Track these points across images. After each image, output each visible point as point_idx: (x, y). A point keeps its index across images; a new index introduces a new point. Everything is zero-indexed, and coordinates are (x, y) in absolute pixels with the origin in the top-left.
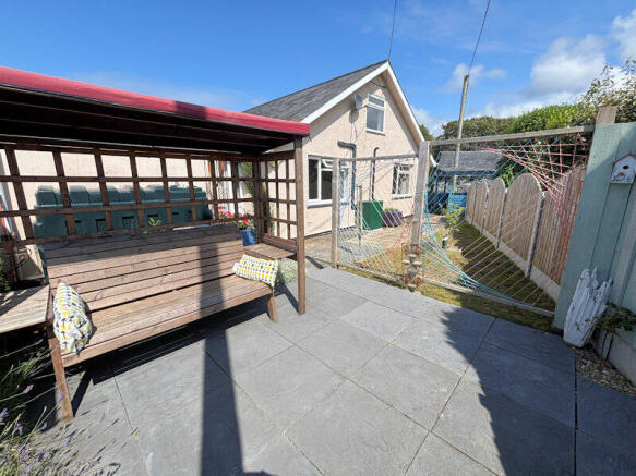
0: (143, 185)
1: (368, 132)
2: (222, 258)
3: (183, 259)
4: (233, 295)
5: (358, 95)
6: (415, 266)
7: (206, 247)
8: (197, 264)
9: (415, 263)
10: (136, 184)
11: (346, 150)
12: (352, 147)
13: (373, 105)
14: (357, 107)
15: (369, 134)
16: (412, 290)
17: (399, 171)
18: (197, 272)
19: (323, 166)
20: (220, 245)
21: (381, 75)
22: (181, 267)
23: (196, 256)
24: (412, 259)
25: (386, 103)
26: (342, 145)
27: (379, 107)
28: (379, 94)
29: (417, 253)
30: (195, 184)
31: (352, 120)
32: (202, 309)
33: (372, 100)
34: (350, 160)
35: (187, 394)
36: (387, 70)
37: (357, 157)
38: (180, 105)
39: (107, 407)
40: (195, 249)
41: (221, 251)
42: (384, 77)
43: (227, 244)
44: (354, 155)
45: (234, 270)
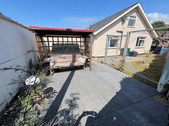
0: (59, 43)
1: (128, 27)
2: (77, 57)
3: (70, 56)
4: (76, 64)
5: (125, 16)
6: (122, 65)
7: (74, 55)
8: (72, 58)
9: (123, 64)
10: (63, 42)
11: (119, 33)
12: (122, 32)
13: (131, 18)
14: (124, 20)
15: (128, 28)
16: (121, 71)
17: (140, 39)
18: (72, 59)
19: (111, 38)
20: (76, 55)
21: (136, 8)
22: (69, 58)
23: (72, 56)
24: (122, 63)
25: (137, 17)
26: (118, 32)
27: (134, 19)
28: (135, 14)
29: (123, 62)
30: (77, 43)
31: (122, 24)
32: (70, 65)
33: (131, 17)
34: (120, 36)
35: (65, 77)
36: (138, 6)
37: (123, 35)
38: (67, 29)
39: (55, 76)
40: (72, 55)
41: (76, 56)
42: (137, 8)
43: (78, 55)
44: (122, 35)
45: (79, 60)
